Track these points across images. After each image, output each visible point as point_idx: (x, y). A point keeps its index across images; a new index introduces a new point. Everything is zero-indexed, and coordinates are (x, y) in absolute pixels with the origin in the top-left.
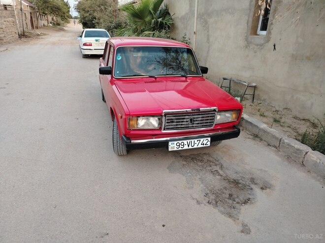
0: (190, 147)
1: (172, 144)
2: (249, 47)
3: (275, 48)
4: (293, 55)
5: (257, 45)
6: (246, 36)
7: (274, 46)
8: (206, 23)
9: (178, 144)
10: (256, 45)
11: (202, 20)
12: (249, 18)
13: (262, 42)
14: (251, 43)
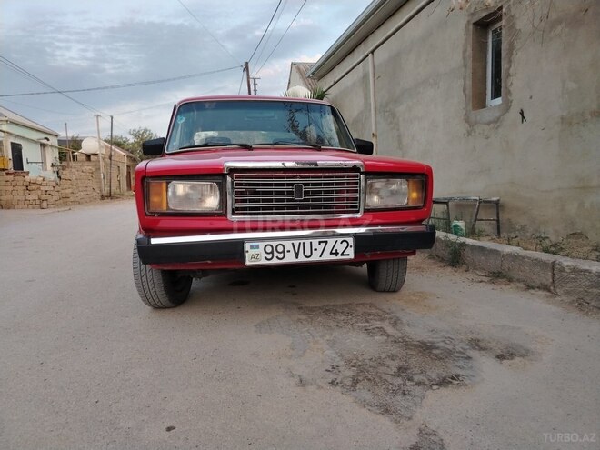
0: (302, 259)
1: (252, 247)
2: (475, 132)
3: (523, 117)
4: (562, 118)
5: (489, 124)
6: (466, 114)
7: (522, 113)
8: (394, 115)
9: (269, 249)
10: (485, 124)
11: (386, 114)
12: (465, 82)
13: (497, 114)
14: (476, 123)
